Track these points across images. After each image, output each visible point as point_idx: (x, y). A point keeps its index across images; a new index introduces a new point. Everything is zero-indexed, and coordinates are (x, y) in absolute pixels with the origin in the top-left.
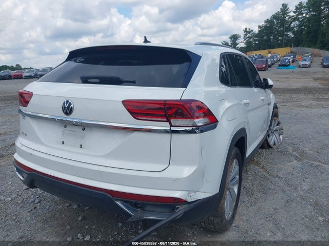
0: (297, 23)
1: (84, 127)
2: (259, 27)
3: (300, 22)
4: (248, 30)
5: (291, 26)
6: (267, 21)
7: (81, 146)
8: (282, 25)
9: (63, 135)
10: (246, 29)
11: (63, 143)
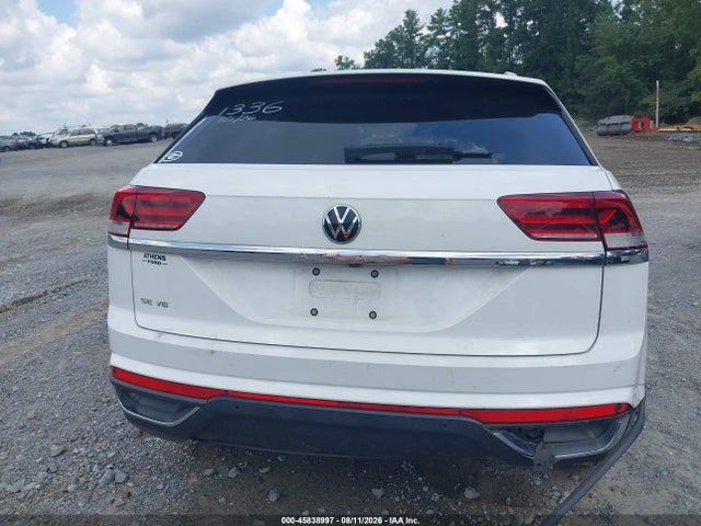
0: (437, 49)
1: (375, 267)
2: (367, 55)
3: (441, 48)
4: (343, 61)
5: (426, 56)
6: (380, 44)
7: (373, 315)
8: (410, 53)
9: (310, 293)
10: (340, 58)
11: (314, 312)
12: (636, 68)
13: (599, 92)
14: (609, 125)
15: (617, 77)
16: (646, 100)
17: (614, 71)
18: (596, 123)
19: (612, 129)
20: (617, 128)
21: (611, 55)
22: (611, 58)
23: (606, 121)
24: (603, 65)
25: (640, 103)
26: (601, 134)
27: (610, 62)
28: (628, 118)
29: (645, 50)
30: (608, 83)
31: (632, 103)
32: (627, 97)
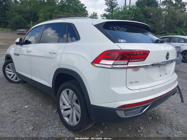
7: (166, 74)
12: (24, 17)
13: (14, 22)
14: (20, 31)
15: (19, 19)
16: (28, 26)
17: (18, 17)
18: (16, 31)
19: (21, 33)
20: (22, 32)
21: (16, 12)
22: (17, 13)
23: (19, 30)
24: (14, 15)
25: (27, 26)
26: (18, 34)
27: (17, 14)
28: (25, 30)
29: (25, 13)
30: (17, 20)
31: (24, 26)
32: (23, 24)
